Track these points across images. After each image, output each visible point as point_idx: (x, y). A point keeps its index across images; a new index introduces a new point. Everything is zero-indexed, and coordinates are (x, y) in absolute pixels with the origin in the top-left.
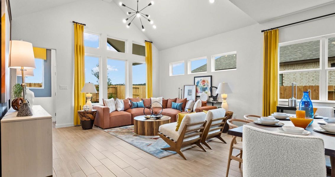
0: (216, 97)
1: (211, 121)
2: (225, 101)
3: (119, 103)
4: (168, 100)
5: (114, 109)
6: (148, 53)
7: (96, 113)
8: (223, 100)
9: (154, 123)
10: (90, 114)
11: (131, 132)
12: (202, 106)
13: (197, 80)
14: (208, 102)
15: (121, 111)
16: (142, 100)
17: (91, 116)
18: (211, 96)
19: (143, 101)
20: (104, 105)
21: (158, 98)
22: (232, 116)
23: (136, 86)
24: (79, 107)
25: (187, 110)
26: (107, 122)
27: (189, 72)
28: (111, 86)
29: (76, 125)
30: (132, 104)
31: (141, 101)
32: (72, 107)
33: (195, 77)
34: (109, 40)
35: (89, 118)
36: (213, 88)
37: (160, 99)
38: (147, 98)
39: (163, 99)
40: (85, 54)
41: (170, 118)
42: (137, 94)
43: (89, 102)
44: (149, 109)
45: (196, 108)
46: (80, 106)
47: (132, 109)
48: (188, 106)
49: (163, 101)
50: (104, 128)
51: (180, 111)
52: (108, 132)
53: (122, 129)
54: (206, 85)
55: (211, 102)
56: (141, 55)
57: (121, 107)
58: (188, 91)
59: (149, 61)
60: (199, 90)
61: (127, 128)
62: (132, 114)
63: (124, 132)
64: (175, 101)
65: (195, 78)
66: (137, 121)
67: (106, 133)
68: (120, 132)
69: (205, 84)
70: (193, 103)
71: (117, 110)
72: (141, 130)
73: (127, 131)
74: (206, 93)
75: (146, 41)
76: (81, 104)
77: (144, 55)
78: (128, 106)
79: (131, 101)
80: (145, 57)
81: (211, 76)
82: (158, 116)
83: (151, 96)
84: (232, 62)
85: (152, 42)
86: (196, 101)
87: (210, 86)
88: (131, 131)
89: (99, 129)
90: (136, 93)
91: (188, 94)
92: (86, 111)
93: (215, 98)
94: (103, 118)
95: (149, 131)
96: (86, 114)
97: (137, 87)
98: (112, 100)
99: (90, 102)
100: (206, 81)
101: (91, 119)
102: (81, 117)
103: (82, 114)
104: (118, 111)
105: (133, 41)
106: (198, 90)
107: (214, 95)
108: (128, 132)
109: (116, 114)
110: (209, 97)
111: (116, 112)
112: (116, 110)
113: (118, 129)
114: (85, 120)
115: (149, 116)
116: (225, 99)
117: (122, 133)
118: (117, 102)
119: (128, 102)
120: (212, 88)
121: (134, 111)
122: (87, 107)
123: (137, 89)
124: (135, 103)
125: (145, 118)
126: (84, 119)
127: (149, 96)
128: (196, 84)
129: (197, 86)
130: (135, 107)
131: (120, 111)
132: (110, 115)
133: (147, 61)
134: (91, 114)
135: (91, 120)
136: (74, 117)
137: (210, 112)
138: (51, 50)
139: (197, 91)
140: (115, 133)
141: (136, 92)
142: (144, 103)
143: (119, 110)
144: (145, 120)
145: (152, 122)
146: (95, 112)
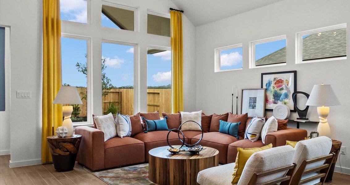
0: (304, 112)
1: (305, 163)
2: (326, 120)
3: (122, 122)
4: (212, 116)
5: (113, 134)
6: (175, 32)
7: (80, 142)
8: (320, 117)
9: (188, 164)
10: (69, 144)
11: (143, 179)
12: (278, 130)
13: (266, 78)
14: (290, 121)
15: (126, 136)
16: (164, 115)
17: (70, 147)
18: (296, 110)
19: (167, 118)
20: (95, 127)
21: (193, 113)
22: (339, 149)
23: (154, 90)
24: (50, 130)
25: (249, 136)
26: (99, 158)
27: (252, 65)
28: (112, 90)
29: (45, 162)
30: (145, 125)
31: (162, 119)
32: (38, 129)
33: (262, 74)
34: (106, 9)
35: (68, 151)
36: (299, 95)
37: (197, 114)
38: (173, 112)
39: (203, 114)
40: (62, 34)
41: (217, 152)
42: (156, 104)
43: (68, 120)
44: (177, 134)
45: (268, 133)
46: (53, 128)
47: (145, 134)
48: (250, 128)
49: (202, 118)
50: (94, 170)
51: (235, 137)
52: (101, 178)
53: (127, 170)
54: (284, 88)
55: (296, 120)
56: (163, 35)
57: (126, 129)
58: (250, 100)
59: (178, 45)
60: (271, 98)
61: (135, 170)
62: (145, 143)
63: (130, 179)
64: (225, 118)
65: (264, 76)
66: (154, 158)
67: (97, 179)
68: (123, 178)
69: (284, 86)
70: (261, 124)
71: (119, 135)
72: (162, 176)
73: (136, 175)
74: (285, 104)
75: (171, 9)
76: (54, 124)
77: (169, 34)
78: (139, 128)
79: (143, 119)
80: (170, 38)
81: (295, 72)
82: (194, 149)
83: (180, 109)
84: (328, 46)
85: (182, 12)
86: (266, 120)
87: (292, 91)
88: (144, 175)
89: (85, 170)
90: (154, 102)
91: (250, 106)
92: (61, 137)
93: (303, 114)
94: (92, 150)
95: (177, 178)
96: (62, 143)
97: (156, 92)
98: (110, 118)
99: (70, 120)
100: (285, 80)
101: (70, 152)
102: (53, 149)
103: (55, 143)
104: (120, 137)
105: (148, 10)
106: (269, 98)
107: (302, 107)
108: (138, 179)
109: (116, 143)
110: (291, 111)
111: (118, 139)
112: (117, 136)
113: (119, 171)
114: (60, 155)
115: (177, 148)
116: (325, 116)
117: (127, 181)
118: (118, 121)
119: (139, 120)
120: (296, 95)
121: (150, 136)
122: (63, 130)
123: (156, 96)
124: (151, 121)
125: (170, 153)
126: (59, 152)
127: (178, 110)
128: (264, 87)
129: (266, 90)
130: (152, 129)
131: (124, 137)
132: (105, 144)
133: (173, 45)
134: (70, 142)
135: (70, 154)
136: (42, 148)
137: (302, 145)
138: (4, 28)
139: (266, 100)
140: (113, 181)
141: (154, 99)
142: (167, 121)
143: (122, 136)
144: (169, 156)
145: (183, 161)
146: (78, 140)
